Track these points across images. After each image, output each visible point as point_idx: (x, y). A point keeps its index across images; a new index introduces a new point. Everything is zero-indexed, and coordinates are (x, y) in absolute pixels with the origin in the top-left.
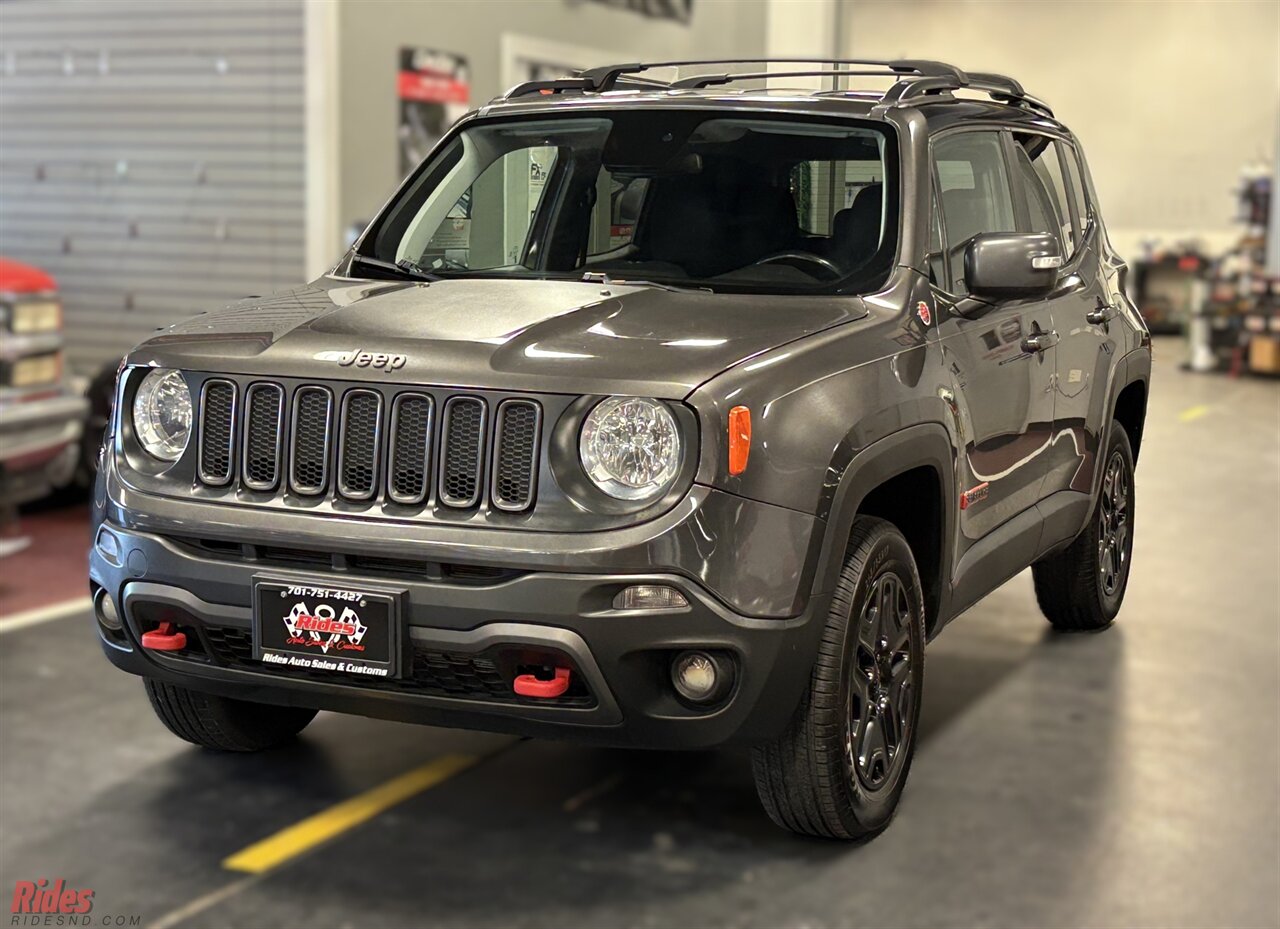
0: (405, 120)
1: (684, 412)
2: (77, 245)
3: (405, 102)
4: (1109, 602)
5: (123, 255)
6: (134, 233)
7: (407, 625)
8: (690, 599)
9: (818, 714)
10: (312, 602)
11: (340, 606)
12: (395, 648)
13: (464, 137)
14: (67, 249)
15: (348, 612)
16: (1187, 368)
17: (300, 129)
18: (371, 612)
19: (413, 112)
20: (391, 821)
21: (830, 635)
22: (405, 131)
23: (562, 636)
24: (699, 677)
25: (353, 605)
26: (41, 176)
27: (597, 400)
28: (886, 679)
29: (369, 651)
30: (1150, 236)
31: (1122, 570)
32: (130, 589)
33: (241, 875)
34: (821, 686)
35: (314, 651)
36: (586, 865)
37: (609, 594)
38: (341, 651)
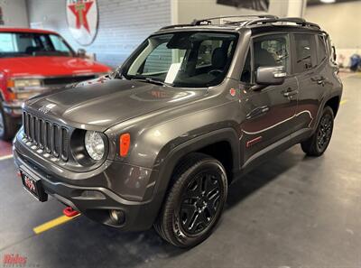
1: (103, 135)
8: (106, 196)
13: (149, 40)
23: (69, 202)
37: (80, 192)
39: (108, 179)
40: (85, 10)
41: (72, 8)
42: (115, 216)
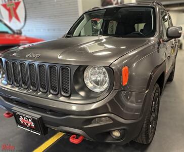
1: (109, 70)
8: (113, 119)
11: (28, 119)
13: (84, 15)
15: (30, 120)
18: (34, 121)
35: (26, 127)
39: (120, 107)
40: (14, 7)
41: (4, 6)
42: (117, 134)
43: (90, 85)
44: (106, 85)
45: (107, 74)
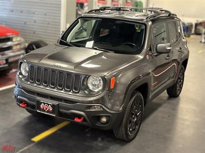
0: (77, 6)
1: (104, 78)
2: (27, 23)
3: (77, 3)
4: (178, 93)
5: (33, 25)
6: (35, 22)
7: (59, 108)
8: (103, 108)
9: (124, 124)
10: (44, 104)
11: (48, 105)
12: (57, 112)
13: (79, 20)
14: (25, 23)
15: (50, 106)
16: (201, 42)
17: (60, 8)
18: (53, 106)
19: (78, 5)
20: (59, 132)
21: (126, 112)
22: (77, 8)
23: (82, 113)
24: (104, 120)
25: (50, 105)
26: (22, 12)
27: (90, 76)
28: (136, 116)
29: (53, 112)
30: (198, 19)
31: (181, 88)
32: (18, 97)
33: (34, 142)
34: (124, 120)
35: (45, 111)
36: (86, 144)
37: (90, 107)
38: (48, 111)
43: (91, 87)
44: (101, 88)
45: (102, 81)
